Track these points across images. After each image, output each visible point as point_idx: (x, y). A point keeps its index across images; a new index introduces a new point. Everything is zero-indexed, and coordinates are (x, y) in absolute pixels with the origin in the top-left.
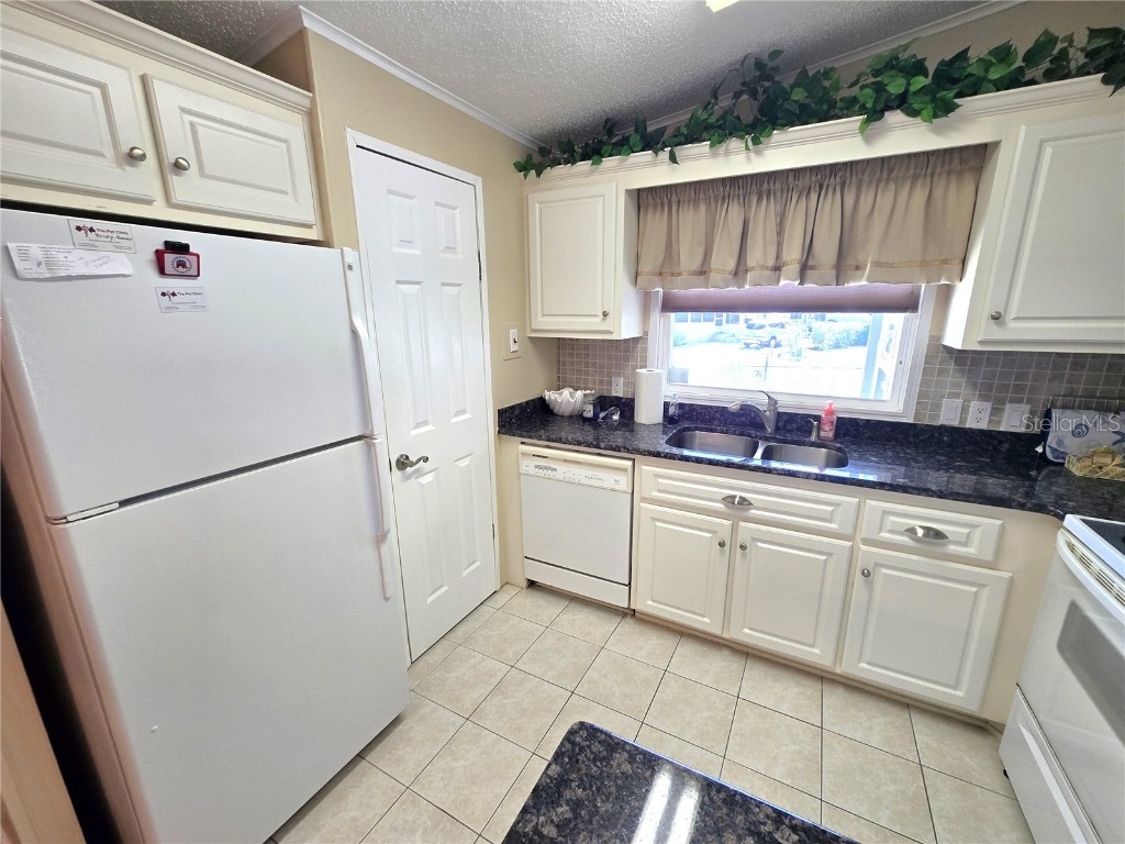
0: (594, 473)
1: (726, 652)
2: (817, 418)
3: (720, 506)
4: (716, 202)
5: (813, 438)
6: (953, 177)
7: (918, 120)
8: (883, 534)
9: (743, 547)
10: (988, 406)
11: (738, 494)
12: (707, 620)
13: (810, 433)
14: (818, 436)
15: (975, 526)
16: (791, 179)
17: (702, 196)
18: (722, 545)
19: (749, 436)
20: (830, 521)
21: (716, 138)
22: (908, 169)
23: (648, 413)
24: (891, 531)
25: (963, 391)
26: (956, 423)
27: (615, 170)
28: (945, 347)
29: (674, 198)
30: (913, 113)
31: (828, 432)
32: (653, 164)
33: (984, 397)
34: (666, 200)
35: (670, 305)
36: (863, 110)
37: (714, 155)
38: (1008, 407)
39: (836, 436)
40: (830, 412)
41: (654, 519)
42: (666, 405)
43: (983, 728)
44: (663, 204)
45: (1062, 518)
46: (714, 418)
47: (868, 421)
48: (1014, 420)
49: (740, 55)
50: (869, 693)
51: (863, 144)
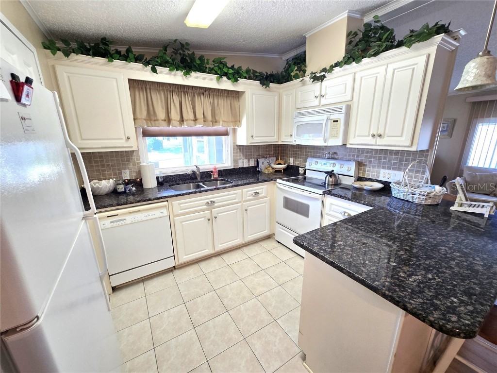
0: (149, 213)
1: (214, 258)
2: (212, 172)
3: (205, 207)
4: (167, 92)
5: (212, 178)
6: (234, 98)
7: (230, 81)
8: (248, 198)
9: (216, 218)
10: (247, 160)
11: (208, 201)
12: (207, 250)
13: (211, 177)
14: (214, 177)
15: (263, 188)
16: (194, 89)
17: (161, 88)
18: (209, 220)
19: (193, 183)
20: (235, 199)
21: (171, 68)
22: (224, 94)
23: (150, 183)
24: (249, 196)
25: (242, 157)
26: (242, 166)
27: (119, 67)
28: (237, 145)
29: (148, 87)
30: (229, 79)
31: (216, 176)
32: (143, 70)
33: (246, 158)
34: (144, 87)
35: (146, 134)
36: (216, 73)
37: (170, 74)
38: (250, 160)
39: (219, 176)
40: (215, 169)
41: (181, 222)
42: (158, 178)
43: (269, 237)
44: (142, 88)
45: (276, 181)
46: (176, 180)
47: (224, 170)
48: (252, 164)
49: (175, 38)
50: (249, 244)
51: (217, 84)
